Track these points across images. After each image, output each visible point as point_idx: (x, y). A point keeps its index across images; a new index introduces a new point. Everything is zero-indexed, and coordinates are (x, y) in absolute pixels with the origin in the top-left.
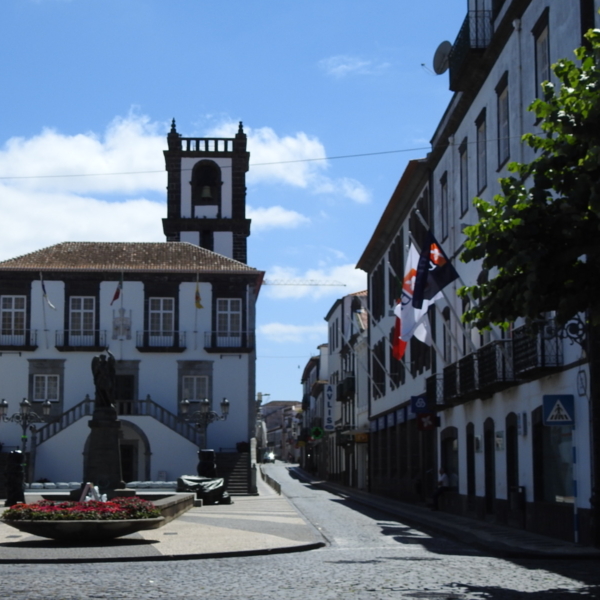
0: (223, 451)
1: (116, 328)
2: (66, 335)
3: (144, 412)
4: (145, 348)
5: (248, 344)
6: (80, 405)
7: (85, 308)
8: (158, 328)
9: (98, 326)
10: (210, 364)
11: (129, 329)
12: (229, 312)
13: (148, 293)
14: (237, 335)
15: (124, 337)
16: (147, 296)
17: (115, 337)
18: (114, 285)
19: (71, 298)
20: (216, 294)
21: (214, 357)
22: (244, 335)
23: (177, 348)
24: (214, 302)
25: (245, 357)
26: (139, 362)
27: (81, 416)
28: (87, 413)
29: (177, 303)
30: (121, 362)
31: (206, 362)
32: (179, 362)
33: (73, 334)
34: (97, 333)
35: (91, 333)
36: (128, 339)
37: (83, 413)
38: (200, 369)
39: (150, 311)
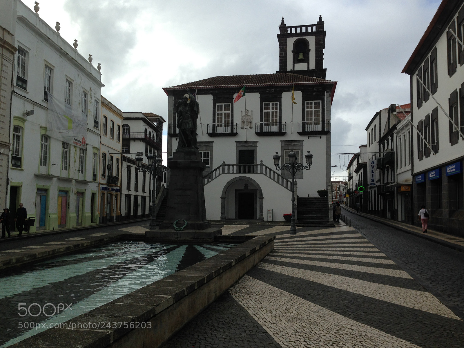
0: (310, 196)
1: (243, 122)
2: (214, 126)
3: (259, 172)
4: (261, 134)
7: (225, 110)
8: (269, 121)
9: (232, 121)
10: (301, 142)
11: (251, 122)
12: (313, 109)
13: (262, 100)
14: (319, 123)
15: (248, 127)
16: (262, 102)
17: (242, 128)
21: (304, 138)
22: (323, 123)
23: (281, 133)
24: (304, 104)
25: (324, 137)
26: (257, 142)
27: (220, 174)
28: (224, 172)
29: (280, 105)
30: (246, 142)
31: (299, 141)
32: (282, 141)
33: (218, 126)
34: (232, 125)
35: (228, 125)
36: (251, 128)
37: (221, 172)
38: (295, 146)
39: (264, 111)
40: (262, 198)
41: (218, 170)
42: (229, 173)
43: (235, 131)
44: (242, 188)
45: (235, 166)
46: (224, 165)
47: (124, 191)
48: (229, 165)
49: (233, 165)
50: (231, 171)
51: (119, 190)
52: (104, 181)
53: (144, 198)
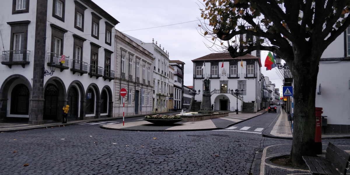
0: (249, 102)
1: (222, 73)
2: (211, 75)
3: (228, 93)
4: (230, 78)
5: (255, 76)
6: (213, 91)
7: (215, 68)
8: (233, 73)
9: (218, 73)
10: (246, 81)
11: (225, 73)
12: (251, 68)
13: (230, 64)
14: (253, 74)
15: (225, 75)
16: (230, 65)
17: (222, 76)
18: (222, 63)
19: (212, 66)
20: (247, 64)
21: (247, 80)
22: (254, 74)
23: (237, 78)
24: (247, 66)
25: (255, 79)
26: (228, 81)
27: (213, 94)
28: (215, 93)
29: (237, 67)
30: (224, 81)
31: (245, 81)
32: (238, 81)
33: (213, 75)
34: (218, 74)
35: (217, 74)
36: (226, 75)
37: (214, 93)
38: (243, 82)
39: (231, 69)
40: (230, 103)
41: (213, 92)
42: (217, 93)
43: (219, 77)
44: (222, 98)
45: (219, 91)
46: (215, 90)
47: (174, 99)
48: (217, 90)
49: (219, 90)
50: (218, 92)
51: (173, 99)
52: (169, 96)
53: (180, 101)
